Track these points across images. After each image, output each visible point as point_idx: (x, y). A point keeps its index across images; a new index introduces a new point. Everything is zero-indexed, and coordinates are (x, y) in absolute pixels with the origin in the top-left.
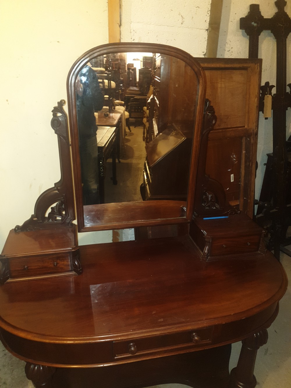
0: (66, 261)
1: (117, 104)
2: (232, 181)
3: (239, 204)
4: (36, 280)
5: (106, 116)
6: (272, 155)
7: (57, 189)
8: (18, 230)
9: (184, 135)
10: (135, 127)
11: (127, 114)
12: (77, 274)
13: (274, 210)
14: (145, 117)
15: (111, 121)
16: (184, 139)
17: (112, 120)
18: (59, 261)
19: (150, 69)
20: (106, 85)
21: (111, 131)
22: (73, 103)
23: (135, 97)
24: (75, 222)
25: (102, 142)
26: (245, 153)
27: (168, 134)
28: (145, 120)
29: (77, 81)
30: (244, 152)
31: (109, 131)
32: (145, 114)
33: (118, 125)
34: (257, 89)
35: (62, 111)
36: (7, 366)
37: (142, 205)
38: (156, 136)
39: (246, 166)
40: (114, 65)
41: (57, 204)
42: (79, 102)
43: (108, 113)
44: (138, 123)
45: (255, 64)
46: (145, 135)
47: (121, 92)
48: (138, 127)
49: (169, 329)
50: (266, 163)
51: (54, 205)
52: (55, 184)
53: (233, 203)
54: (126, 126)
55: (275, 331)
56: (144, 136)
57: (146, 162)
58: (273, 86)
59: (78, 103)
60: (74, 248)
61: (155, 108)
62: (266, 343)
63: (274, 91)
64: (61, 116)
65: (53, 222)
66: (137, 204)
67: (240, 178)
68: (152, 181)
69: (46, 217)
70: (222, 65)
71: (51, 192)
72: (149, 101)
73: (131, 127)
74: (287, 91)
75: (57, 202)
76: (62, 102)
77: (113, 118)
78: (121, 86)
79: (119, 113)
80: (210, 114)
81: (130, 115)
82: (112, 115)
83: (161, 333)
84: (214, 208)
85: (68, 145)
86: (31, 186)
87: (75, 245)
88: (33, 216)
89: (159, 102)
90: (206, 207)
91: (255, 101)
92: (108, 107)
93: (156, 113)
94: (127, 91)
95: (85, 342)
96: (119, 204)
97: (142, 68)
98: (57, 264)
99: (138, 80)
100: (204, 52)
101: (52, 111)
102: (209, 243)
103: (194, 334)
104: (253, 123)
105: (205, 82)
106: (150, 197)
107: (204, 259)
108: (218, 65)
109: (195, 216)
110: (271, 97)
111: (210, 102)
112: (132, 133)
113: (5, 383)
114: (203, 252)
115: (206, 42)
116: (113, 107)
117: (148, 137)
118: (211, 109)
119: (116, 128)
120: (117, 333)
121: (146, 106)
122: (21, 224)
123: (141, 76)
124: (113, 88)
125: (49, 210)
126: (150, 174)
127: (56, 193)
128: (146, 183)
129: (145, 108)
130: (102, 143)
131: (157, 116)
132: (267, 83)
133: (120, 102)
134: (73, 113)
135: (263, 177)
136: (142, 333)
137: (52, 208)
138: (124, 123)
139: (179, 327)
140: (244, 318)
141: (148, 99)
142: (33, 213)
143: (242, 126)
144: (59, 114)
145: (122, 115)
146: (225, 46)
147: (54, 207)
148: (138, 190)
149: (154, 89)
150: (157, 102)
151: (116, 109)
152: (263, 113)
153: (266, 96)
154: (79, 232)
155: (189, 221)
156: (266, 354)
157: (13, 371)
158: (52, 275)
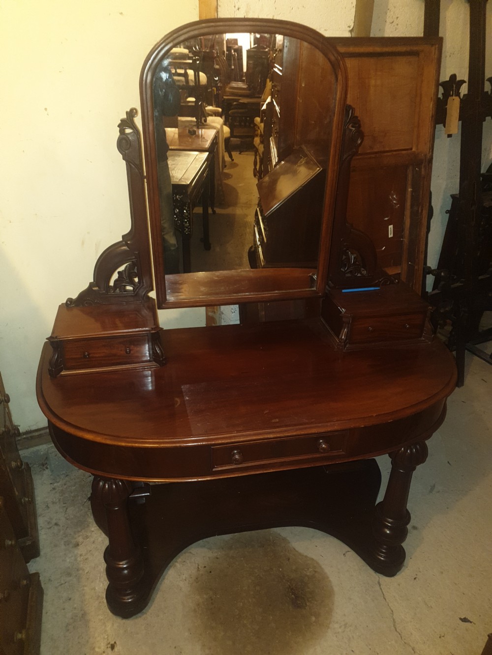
0: (142, 347)
1: (210, 113)
2: (391, 235)
3: (400, 272)
4: (101, 373)
5: (193, 133)
6: (458, 196)
7: (127, 245)
8: (70, 305)
9: (319, 164)
10: (240, 154)
11: (226, 129)
12: (159, 366)
13: (458, 284)
14: (257, 136)
15: (200, 142)
16: (318, 170)
17: (202, 141)
18: (132, 346)
19: (267, 50)
20: (192, 80)
21: (200, 160)
22: (150, 113)
23: (239, 100)
24: (153, 294)
25: (186, 177)
26: (412, 192)
27: (295, 163)
28: (257, 140)
29: (154, 79)
30: (410, 190)
31: (198, 159)
32: (257, 130)
33: (212, 150)
34: (433, 87)
35: (133, 126)
36: (58, 503)
37: (251, 274)
38: (275, 166)
39: (412, 213)
40: (203, 41)
41: (126, 266)
42: (158, 112)
43: (195, 129)
44: (246, 146)
45: (432, 46)
46: (258, 167)
47: (215, 92)
48: (246, 153)
49: (285, 431)
50: (449, 209)
51: (122, 268)
52: (123, 237)
53: (392, 271)
54: (225, 152)
55: (448, 462)
56: (255, 169)
57: (258, 209)
58: (463, 82)
59: (156, 114)
60: (154, 328)
61: (274, 120)
63: (464, 90)
64: (132, 132)
65: (121, 293)
66: (243, 273)
67: (403, 230)
68: (267, 240)
69: (111, 286)
70: (378, 49)
71: (116, 248)
72: (264, 107)
73: (233, 153)
74: (486, 90)
75: (128, 264)
76: (133, 112)
77: (204, 138)
78: (217, 81)
79: (214, 128)
80: (354, 129)
81: (232, 132)
82: (202, 132)
83: (275, 436)
84: (359, 275)
85: (143, 177)
86: (83, 243)
87: (155, 325)
88: (91, 285)
89: (280, 110)
90: (347, 273)
91: (429, 107)
92: (194, 119)
93: (275, 127)
94: (227, 89)
95: (174, 445)
96: (216, 274)
97: (254, 48)
98: (130, 351)
99: (245, 70)
100: (349, 27)
101: (119, 126)
102: (349, 324)
103: (321, 441)
104: (426, 144)
105: (346, 79)
106: (264, 265)
107: (341, 348)
108: (370, 49)
109: (329, 286)
110: (459, 100)
111: (353, 109)
112: (235, 163)
113: (56, 524)
114: (338, 338)
115: (354, 10)
116: (203, 119)
117: (263, 169)
118: (356, 121)
119: (208, 155)
120: (217, 435)
121: (259, 117)
122: (74, 296)
123: (251, 62)
124: (203, 85)
125: (115, 276)
126: (264, 229)
127: (125, 251)
128: (258, 243)
129: (258, 119)
130: (187, 179)
131: (276, 133)
132: (453, 77)
133: (214, 110)
134: (149, 128)
135: (444, 234)
136: (250, 435)
137: (119, 273)
138: (222, 146)
140: (392, 421)
141: (263, 105)
142: (92, 281)
143: (408, 148)
144: (128, 131)
145: (218, 132)
146: (386, 14)
147: (123, 271)
148: (244, 259)
149: (273, 87)
150: (277, 108)
151: (207, 122)
152: (445, 126)
153: (450, 99)
154: (158, 309)
155: (320, 294)
156: (431, 492)
157: (67, 509)
158: (124, 367)
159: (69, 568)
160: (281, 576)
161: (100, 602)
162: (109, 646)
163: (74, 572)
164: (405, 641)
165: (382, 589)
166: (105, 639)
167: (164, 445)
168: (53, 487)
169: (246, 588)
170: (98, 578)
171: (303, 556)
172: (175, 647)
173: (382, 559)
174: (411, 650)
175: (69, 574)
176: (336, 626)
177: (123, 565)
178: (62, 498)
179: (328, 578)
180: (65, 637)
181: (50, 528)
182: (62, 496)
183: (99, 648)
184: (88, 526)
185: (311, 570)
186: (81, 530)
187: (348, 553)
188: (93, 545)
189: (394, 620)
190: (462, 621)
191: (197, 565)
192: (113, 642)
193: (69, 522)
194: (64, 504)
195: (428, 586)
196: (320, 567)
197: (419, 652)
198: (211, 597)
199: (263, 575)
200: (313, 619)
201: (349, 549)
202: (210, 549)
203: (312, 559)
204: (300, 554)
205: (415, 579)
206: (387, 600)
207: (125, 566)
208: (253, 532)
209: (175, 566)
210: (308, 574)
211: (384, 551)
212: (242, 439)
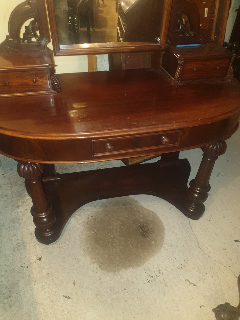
0: (44, 78)
2: (206, 15)
4: (18, 97)
7: (29, 4)
12: (56, 93)
18: (37, 78)
24: (50, 46)
36: (7, 185)
41: (31, 22)
49: (141, 130)
50: (238, 8)
51: (27, 23)
55: (227, 160)
60: (51, 65)
62: (224, 153)
65: (29, 43)
67: (214, 12)
68: (125, 31)
69: (21, 38)
71: (22, 7)
83: (134, 133)
84: (188, 35)
88: (7, 37)
98: (36, 81)
102: (181, 66)
103: (164, 137)
107: (175, 83)
109: (168, 44)
113: (6, 196)
114: (174, 77)
120: (95, 132)
125: (23, 30)
127: (28, 9)
136: (118, 132)
137: (26, 27)
139: (151, 128)
140: (210, 123)
142: (8, 34)
147: (28, 25)
154: (55, 56)
155: (162, 48)
156: (218, 176)
157: (12, 187)
158: (33, 93)
159: (14, 219)
160: (135, 220)
161: (32, 236)
162: (38, 259)
163: (17, 221)
164: (204, 252)
165: (191, 226)
166: (36, 255)
167: (60, 138)
168: (4, 176)
169: (115, 227)
170: (31, 224)
171: (147, 210)
172: (76, 259)
173: (191, 210)
174: (208, 257)
175: (14, 222)
176: (166, 246)
177: (43, 215)
178: (9, 182)
179: (161, 221)
180: (12, 254)
181: (3, 198)
182: (9, 181)
183: (32, 260)
184: (25, 196)
185: (151, 217)
186: (21, 199)
187: (172, 208)
188: (28, 207)
189: (198, 242)
190: (235, 241)
191: (87, 216)
192: (40, 257)
193: (13, 195)
194: (10, 185)
195: (217, 224)
196: (157, 215)
197: (211, 258)
198: (95, 233)
199: (124, 220)
200: (153, 242)
201: (173, 206)
202: (95, 207)
203: (152, 212)
204: (145, 209)
205: (209, 221)
206: (194, 232)
207: (44, 216)
208: (119, 198)
209: (75, 216)
210: (150, 219)
211: (193, 206)
212: (112, 135)
